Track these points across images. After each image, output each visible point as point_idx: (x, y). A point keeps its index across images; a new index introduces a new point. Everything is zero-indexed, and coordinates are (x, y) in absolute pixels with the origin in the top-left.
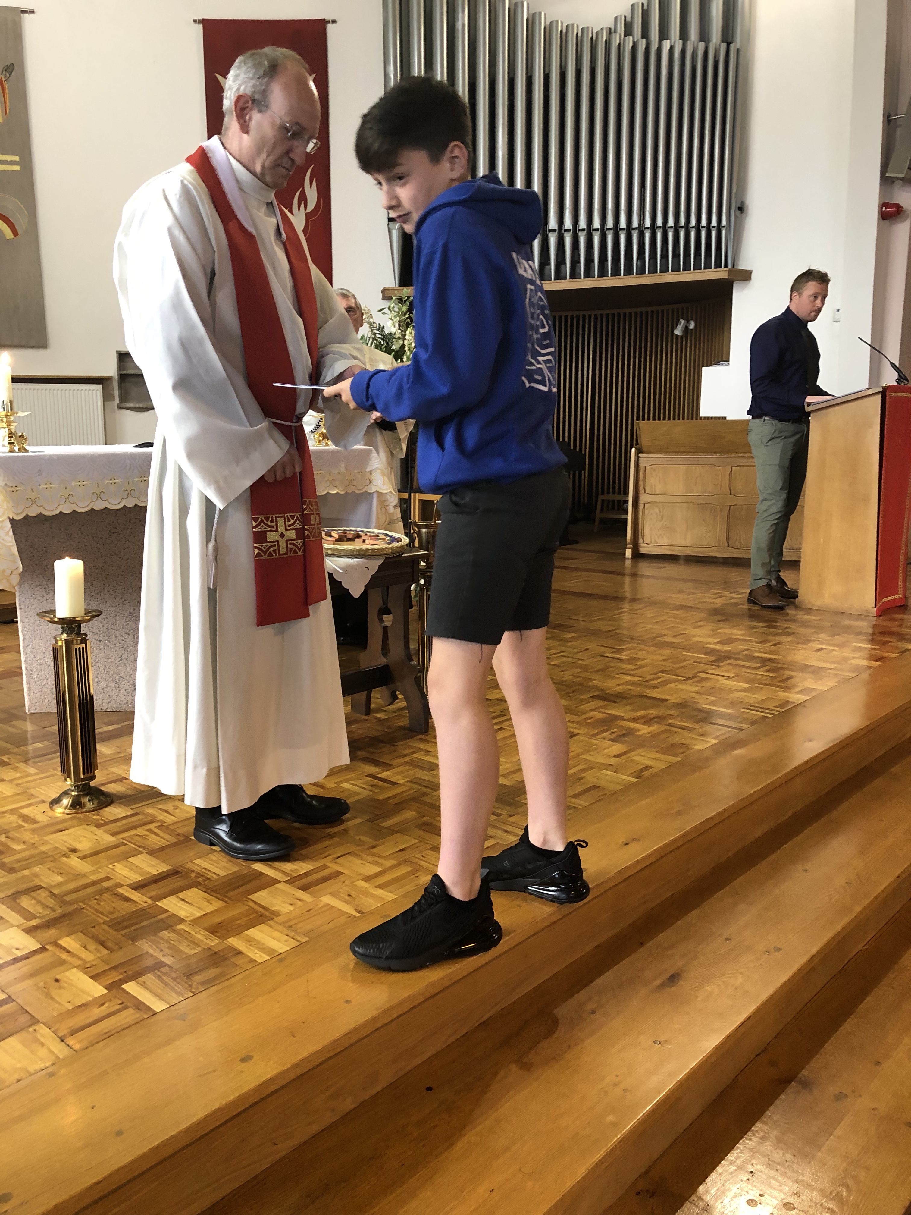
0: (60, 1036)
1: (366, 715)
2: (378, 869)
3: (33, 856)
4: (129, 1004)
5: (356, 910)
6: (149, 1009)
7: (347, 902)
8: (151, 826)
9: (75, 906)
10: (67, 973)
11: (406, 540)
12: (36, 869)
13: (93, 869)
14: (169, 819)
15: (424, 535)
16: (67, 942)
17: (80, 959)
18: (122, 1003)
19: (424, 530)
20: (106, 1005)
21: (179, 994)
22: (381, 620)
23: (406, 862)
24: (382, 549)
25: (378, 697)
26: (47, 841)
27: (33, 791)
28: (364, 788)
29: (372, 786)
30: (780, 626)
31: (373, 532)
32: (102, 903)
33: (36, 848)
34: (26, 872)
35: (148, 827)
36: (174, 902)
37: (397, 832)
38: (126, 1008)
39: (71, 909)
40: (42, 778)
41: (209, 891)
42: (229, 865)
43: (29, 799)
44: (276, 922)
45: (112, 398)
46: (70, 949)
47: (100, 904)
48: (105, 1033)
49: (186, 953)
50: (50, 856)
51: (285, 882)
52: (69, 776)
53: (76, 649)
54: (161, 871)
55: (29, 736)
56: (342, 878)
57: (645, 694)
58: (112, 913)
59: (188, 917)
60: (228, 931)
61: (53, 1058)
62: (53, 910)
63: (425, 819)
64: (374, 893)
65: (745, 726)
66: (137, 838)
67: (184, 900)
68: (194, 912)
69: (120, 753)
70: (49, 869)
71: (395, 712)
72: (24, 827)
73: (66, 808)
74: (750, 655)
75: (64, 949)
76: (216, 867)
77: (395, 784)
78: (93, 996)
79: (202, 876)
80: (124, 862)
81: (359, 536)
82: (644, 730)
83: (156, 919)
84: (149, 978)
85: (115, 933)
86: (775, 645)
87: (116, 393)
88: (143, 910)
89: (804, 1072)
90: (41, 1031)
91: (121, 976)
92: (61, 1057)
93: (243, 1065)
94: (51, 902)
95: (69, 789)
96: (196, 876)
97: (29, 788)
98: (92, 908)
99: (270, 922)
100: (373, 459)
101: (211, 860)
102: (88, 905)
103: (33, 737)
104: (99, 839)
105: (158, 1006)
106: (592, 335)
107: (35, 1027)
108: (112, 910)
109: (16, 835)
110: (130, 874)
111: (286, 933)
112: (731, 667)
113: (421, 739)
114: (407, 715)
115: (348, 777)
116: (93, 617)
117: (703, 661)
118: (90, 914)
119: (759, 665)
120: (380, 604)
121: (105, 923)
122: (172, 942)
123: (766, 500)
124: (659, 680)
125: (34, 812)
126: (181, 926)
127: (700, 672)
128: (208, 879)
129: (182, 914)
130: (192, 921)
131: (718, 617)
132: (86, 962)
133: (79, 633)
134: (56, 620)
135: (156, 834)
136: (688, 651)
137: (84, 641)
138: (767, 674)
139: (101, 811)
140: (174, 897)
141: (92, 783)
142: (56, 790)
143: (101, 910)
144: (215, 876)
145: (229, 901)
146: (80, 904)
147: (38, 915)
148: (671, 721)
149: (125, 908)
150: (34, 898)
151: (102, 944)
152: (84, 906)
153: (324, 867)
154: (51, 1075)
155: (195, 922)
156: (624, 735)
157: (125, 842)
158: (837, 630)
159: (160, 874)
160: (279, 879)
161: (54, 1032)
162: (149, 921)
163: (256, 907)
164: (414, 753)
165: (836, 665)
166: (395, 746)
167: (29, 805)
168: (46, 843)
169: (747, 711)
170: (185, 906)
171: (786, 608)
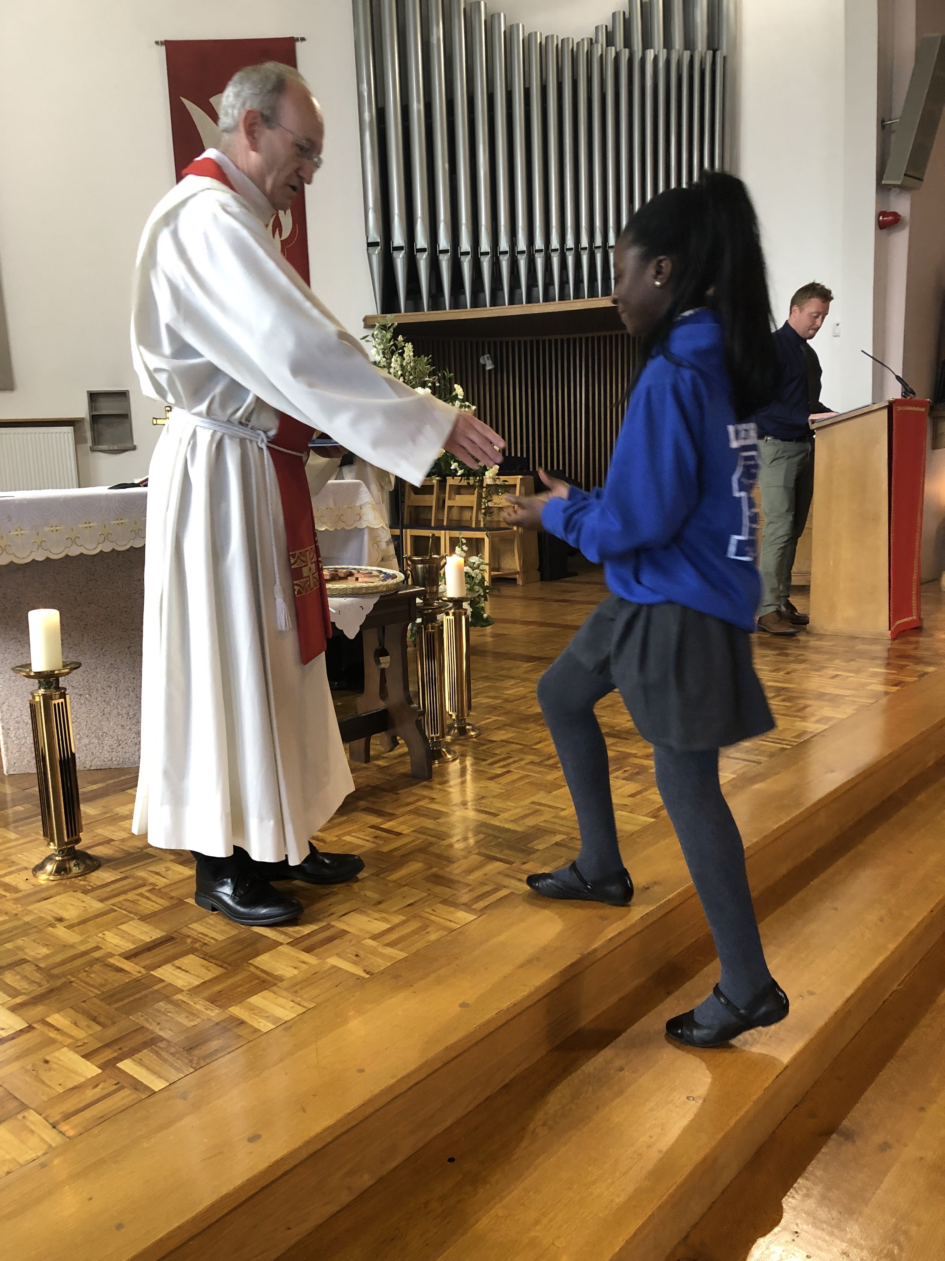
0: (51, 1122)
1: (366, 763)
2: (385, 926)
3: (16, 928)
4: (125, 1085)
5: (365, 971)
6: (147, 1088)
7: (354, 963)
8: (143, 890)
9: (64, 979)
10: (57, 1054)
11: (401, 577)
12: (19, 942)
13: (81, 938)
14: (161, 882)
15: (420, 571)
16: (56, 1019)
17: (71, 1037)
18: (118, 1083)
19: (420, 566)
20: (100, 1086)
21: (178, 1070)
22: (378, 662)
23: (414, 917)
24: (376, 587)
25: (378, 743)
26: (30, 911)
27: (14, 858)
28: (368, 841)
29: (376, 837)
30: (793, 654)
31: (366, 570)
32: (92, 976)
33: (19, 919)
34: (9, 946)
35: (139, 891)
36: (170, 970)
37: (405, 886)
38: (123, 1087)
39: (59, 983)
40: (24, 844)
41: (207, 958)
42: (227, 928)
43: (10, 867)
44: (279, 987)
45: (85, 441)
46: (59, 1027)
47: (90, 977)
48: (102, 1117)
49: (185, 1026)
50: (35, 927)
51: (287, 944)
52: (52, 840)
53: (55, 705)
54: (154, 938)
55: (9, 798)
56: (347, 937)
58: (103, 985)
59: (184, 986)
60: (229, 999)
61: (46, 1146)
62: (40, 985)
63: (434, 870)
64: (384, 951)
65: (763, 759)
66: (127, 903)
67: (180, 968)
68: (192, 981)
69: (106, 813)
70: (34, 941)
71: (395, 758)
72: (5, 896)
73: (50, 874)
75: (52, 1026)
76: (213, 931)
77: (399, 834)
78: (86, 1077)
79: (200, 941)
80: (114, 930)
81: (351, 574)
83: (150, 990)
84: (145, 1054)
85: (107, 1007)
87: (89, 435)
88: (137, 980)
89: (846, 1123)
90: (31, 1118)
91: (115, 1054)
92: (54, 1145)
93: (252, 1145)
94: (37, 976)
95: (53, 854)
96: (192, 942)
97: (9, 855)
98: (82, 981)
99: (274, 988)
100: (363, 493)
101: (208, 924)
102: (78, 978)
103: (13, 800)
104: (88, 907)
105: (157, 1084)
106: (583, 359)
107: (25, 1114)
108: (103, 982)
110: (121, 943)
111: (291, 998)
113: (425, 786)
114: (409, 761)
115: (351, 829)
116: (72, 669)
118: (80, 988)
120: (376, 645)
121: (96, 996)
122: (169, 1014)
123: (771, 523)
125: (17, 880)
126: (179, 997)
128: (206, 944)
129: (179, 983)
130: (189, 990)
132: (77, 1040)
133: (57, 688)
134: (32, 674)
135: (148, 898)
137: (63, 696)
138: (781, 703)
139: (87, 876)
140: (169, 965)
141: (77, 847)
142: (39, 856)
143: (91, 983)
144: (212, 941)
145: (229, 968)
146: (69, 977)
147: (24, 991)
149: (118, 980)
150: (18, 973)
151: (94, 1019)
152: (73, 979)
153: (328, 927)
154: (43, 1166)
155: (195, 991)
156: (637, 773)
157: (115, 908)
158: (852, 655)
159: (153, 941)
160: (281, 941)
161: (45, 1118)
162: (143, 993)
163: (258, 973)
164: (418, 800)
165: (854, 692)
166: (398, 794)
167: (11, 873)
168: (30, 912)
169: (765, 743)
170: (182, 974)
171: (797, 634)
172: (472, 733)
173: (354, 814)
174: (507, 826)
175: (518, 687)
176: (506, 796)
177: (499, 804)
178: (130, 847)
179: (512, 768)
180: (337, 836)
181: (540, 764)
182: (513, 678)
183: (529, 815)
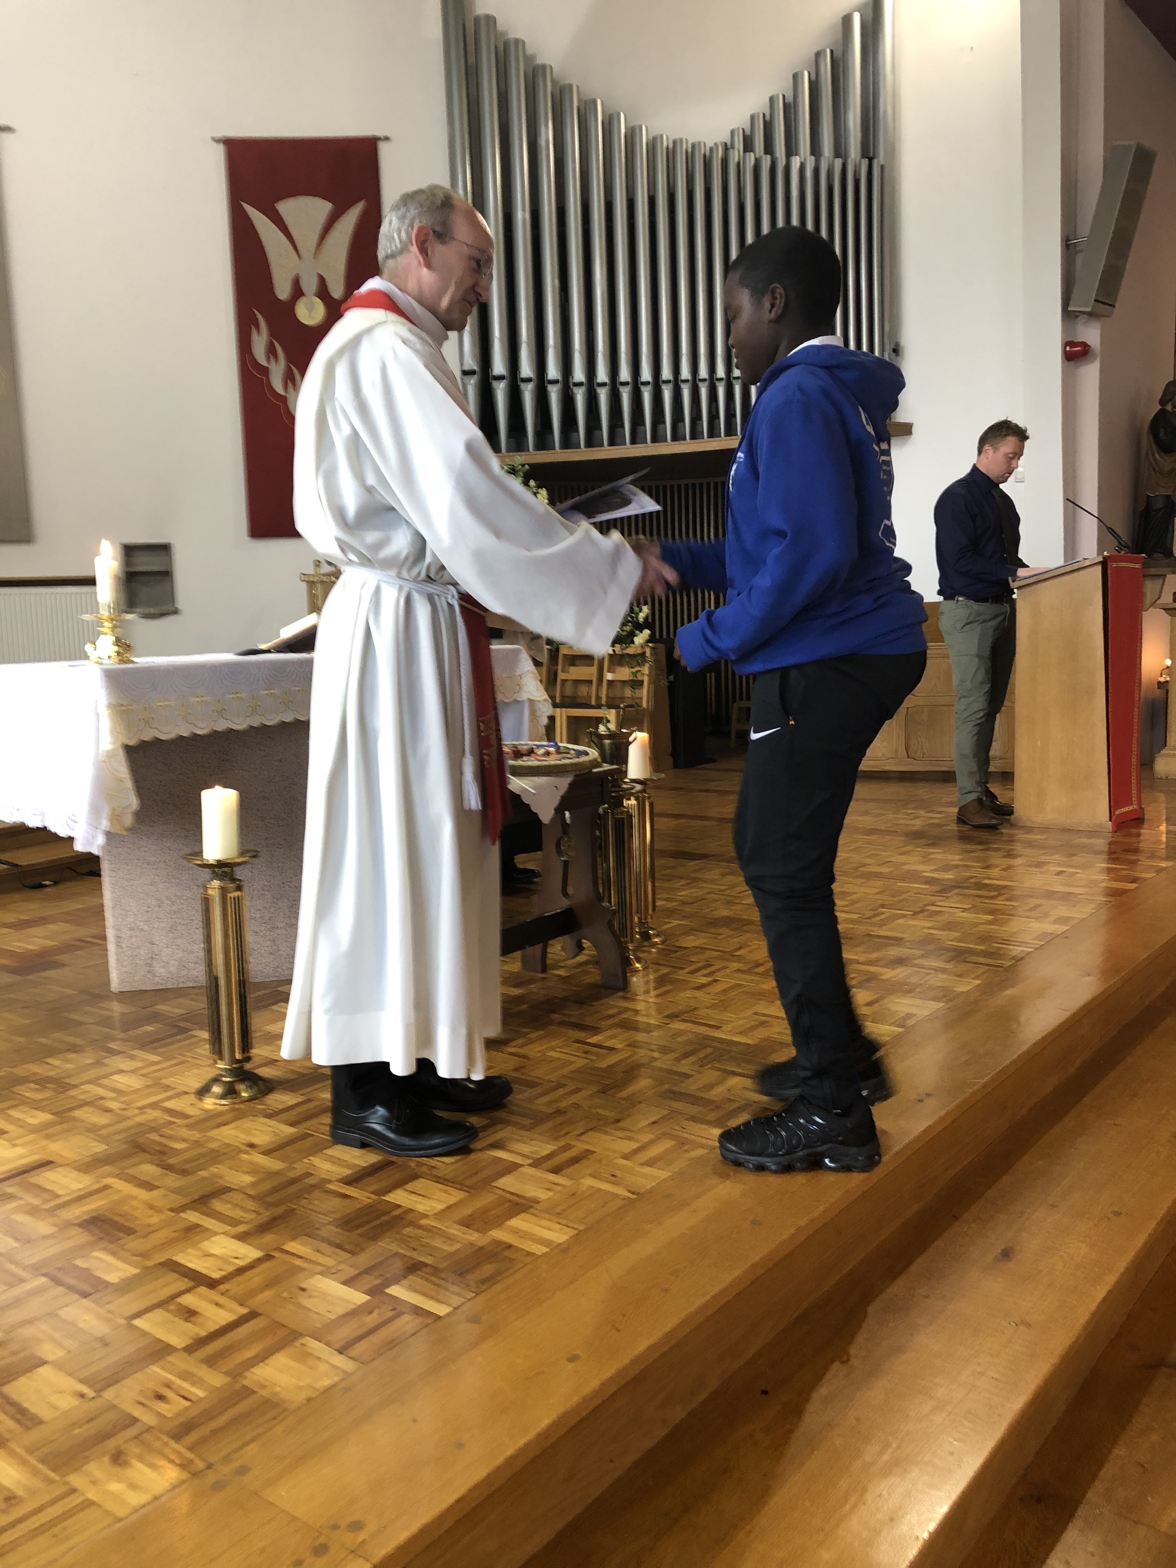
0: (337, 1346)
1: (543, 973)
2: (634, 1145)
3: (204, 1155)
4: (404, 1310)
5: (629, 1191)
6: (429, 1313)
7: (613, 1183)
9: (285, 1207)
10: (311, 1281)
11: (594, 753)
12: (214, 1170)
13: (285, 1165)
15: (607, 747)
16: (293, 1246)
17: (319, 1264)
18: (394, 1309)
19: (607, 742)
20: (376, 1312)
21: (458, 1294)
23: (665, 1135)
24: (569, 765)
25: (557, 948)
26: (211, 1137)
27: (166, 1082)
28: (577, 1056)
29: (586, 1053)
30: (1001, 848)
32: (316, 1202)
33: (202, 1146)
34: (203, 1173)
36: (404, 1195)
37: (640, 1103)
38: (402, 1313)
39: (280, 1210)
40: (171, 1066)
41: (441, 1181)
43: (166, 1091)
44: (537, 1209)
46: (301, 1255)
47: (314, 1204)
49: (446, 1251)
50: (224, 1154)
51: (528, 1165)
52: (221, 1057)
54: (370, 1162)
56: (595, 1157)
57: (872, 933)
58: (333, 1212)
59: (428, 1211)
60: (486, 1223)
61: (340, 1372)
62: (259, 1214)
63: (666, 1086)
64: (642, 1170)
65: (1006, 963)
68: (434, 1205)
70: (231, 1168)
71: (579, 966)
72: (175, 1123)
73: (218, 1098)
74: (979, 883)
75: (293, 1254)
77: (611, 1049)
78: (356, 1304)
79: (426, 1164)
80: (320, 1155)
82: (888, 974)
83: (390, 1215)
84: (413, 1279)
85: (348, 1234)
86: (1004, 870)
88: (369, 1206)
90: (310, 1345)
91: (379, 1281)
92: (349, 1371)
93: (572, 1365)
94: (251, 1205)
95: (221, 1074)
96: (417, 1165)
97: (160, 1079)
98: (304, 1207)
99: (532, 1210)
100: (523, 660)
102: (301, 1206)
104: (278, 1132)
105: (441, 1310)
107: (302, 1341)
108: (331, 1209)
109: (170, 1132)
110: (334, 1168)
111: (556, 1220)
112: (961, 897)
113: (621, 998)
114: (597, 969)
115: (553, 1043)
116: (249, 859)
117: (925, 892)
118: (307, 1215)
119: (996, 893)
121: (329, 1223)
122: (421, 1239)
123: (965, 696)
124: (882, 917)
125: (181, 1105)
126: (426, 1222)
127: (927, 905)
128: (434, 1167)
129: (421, 1208)
130: (435, 1214)
131: (923, 841)
132: (329, 1268)
133: (234, 880)
134: (204, 864)
136: (904, 881)
137: (240, 888)
138: (1007, 903)
139: (264, 1099)
140: (401, 1190)
141: (248, 1066)
142: (196, 1079)
143: (318, 1210)
144: (440, 1164)
145: (471, 1191)
146: (289, 1204)
147: (242, 1219)
148: (916, 962)
149: (348, 1206)
150: (229, 1202)
151: (338, 1247)
152: (294, 1207)
153: (567, 1147)
154: (347, 1390)
155: (440, 1215)
156: (868, 980)
157: (312, 1133)
158: (1071, 851)
159: (373, 1165)
160: (521, 1163)
161: (328, 1344)
162: (383, 1219)
163: (508, 1196)
164: (620, 1013)
165: (1087, 890)
166: (593, 1006)
167: (169, 1098)
168: (212, 1139)
169: (1001, 945)
170: (420, 1199)
171: (999, 827)
172: (656, 940)
173: (552, 1028)
174: (735, 1039)
175: (690, 888)
176: (723, 1005)
177: (716, 1016)
178: (299, 1068)
179: (718, 976)
180: (539, 1052)
181: (748, 972)
182: (681, 878)
183: (757, 1026)
